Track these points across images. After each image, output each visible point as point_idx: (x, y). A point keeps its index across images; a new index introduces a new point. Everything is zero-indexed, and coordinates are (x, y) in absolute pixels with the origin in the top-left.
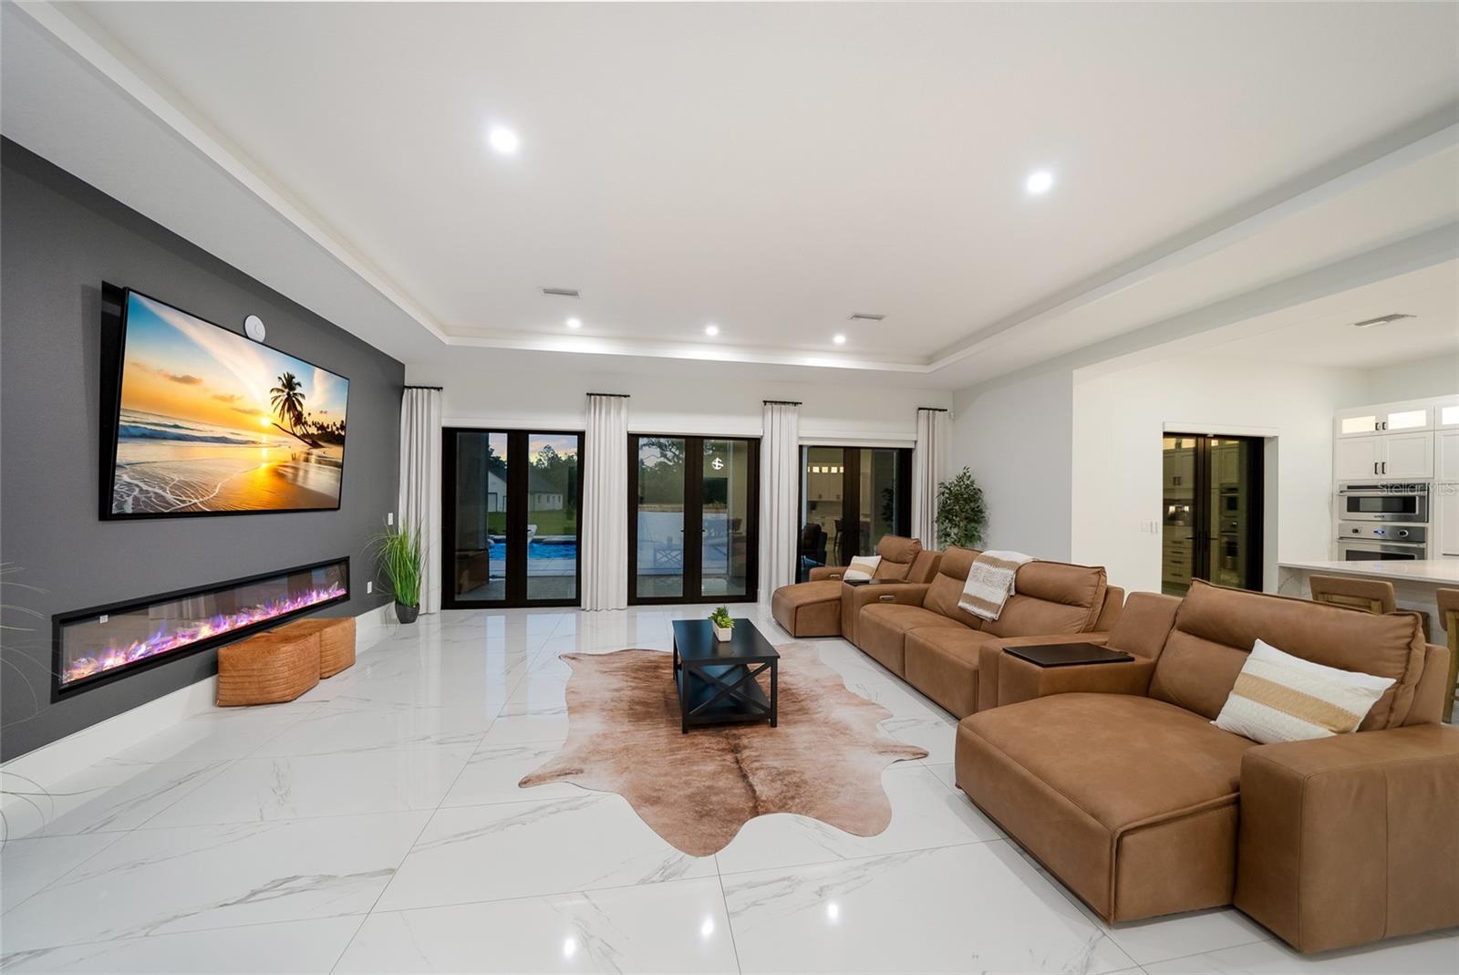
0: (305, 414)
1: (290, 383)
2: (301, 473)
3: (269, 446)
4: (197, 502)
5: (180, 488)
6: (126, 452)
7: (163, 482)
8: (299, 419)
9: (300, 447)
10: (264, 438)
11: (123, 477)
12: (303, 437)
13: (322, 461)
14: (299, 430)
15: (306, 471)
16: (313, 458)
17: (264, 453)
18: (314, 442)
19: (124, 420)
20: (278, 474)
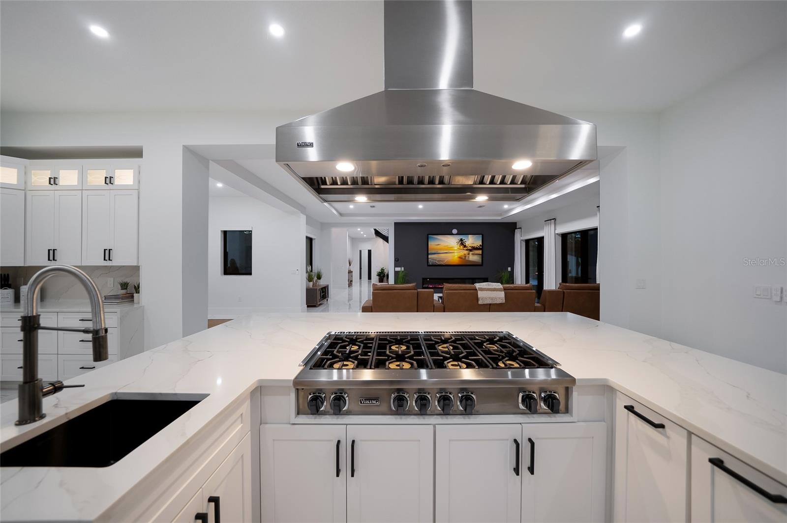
0: (467, 245)
1: (461, 240)
2: (467, 257)
3: (457, 253)
4: (442, 263)
5: (438, 261)
6: (430, 256)
7: (435, 260)
8: (465, 246)
9: (466, 252)
10: (456, 251)
11: (430, 260)
12: (467, 250)
13: (473, 254)
14: (465, 249)
15: (469, 257)
16: (470, 254)
17: (456, 254)
18: (470, 250)
19: (429, 252)
20: (460, 258)
